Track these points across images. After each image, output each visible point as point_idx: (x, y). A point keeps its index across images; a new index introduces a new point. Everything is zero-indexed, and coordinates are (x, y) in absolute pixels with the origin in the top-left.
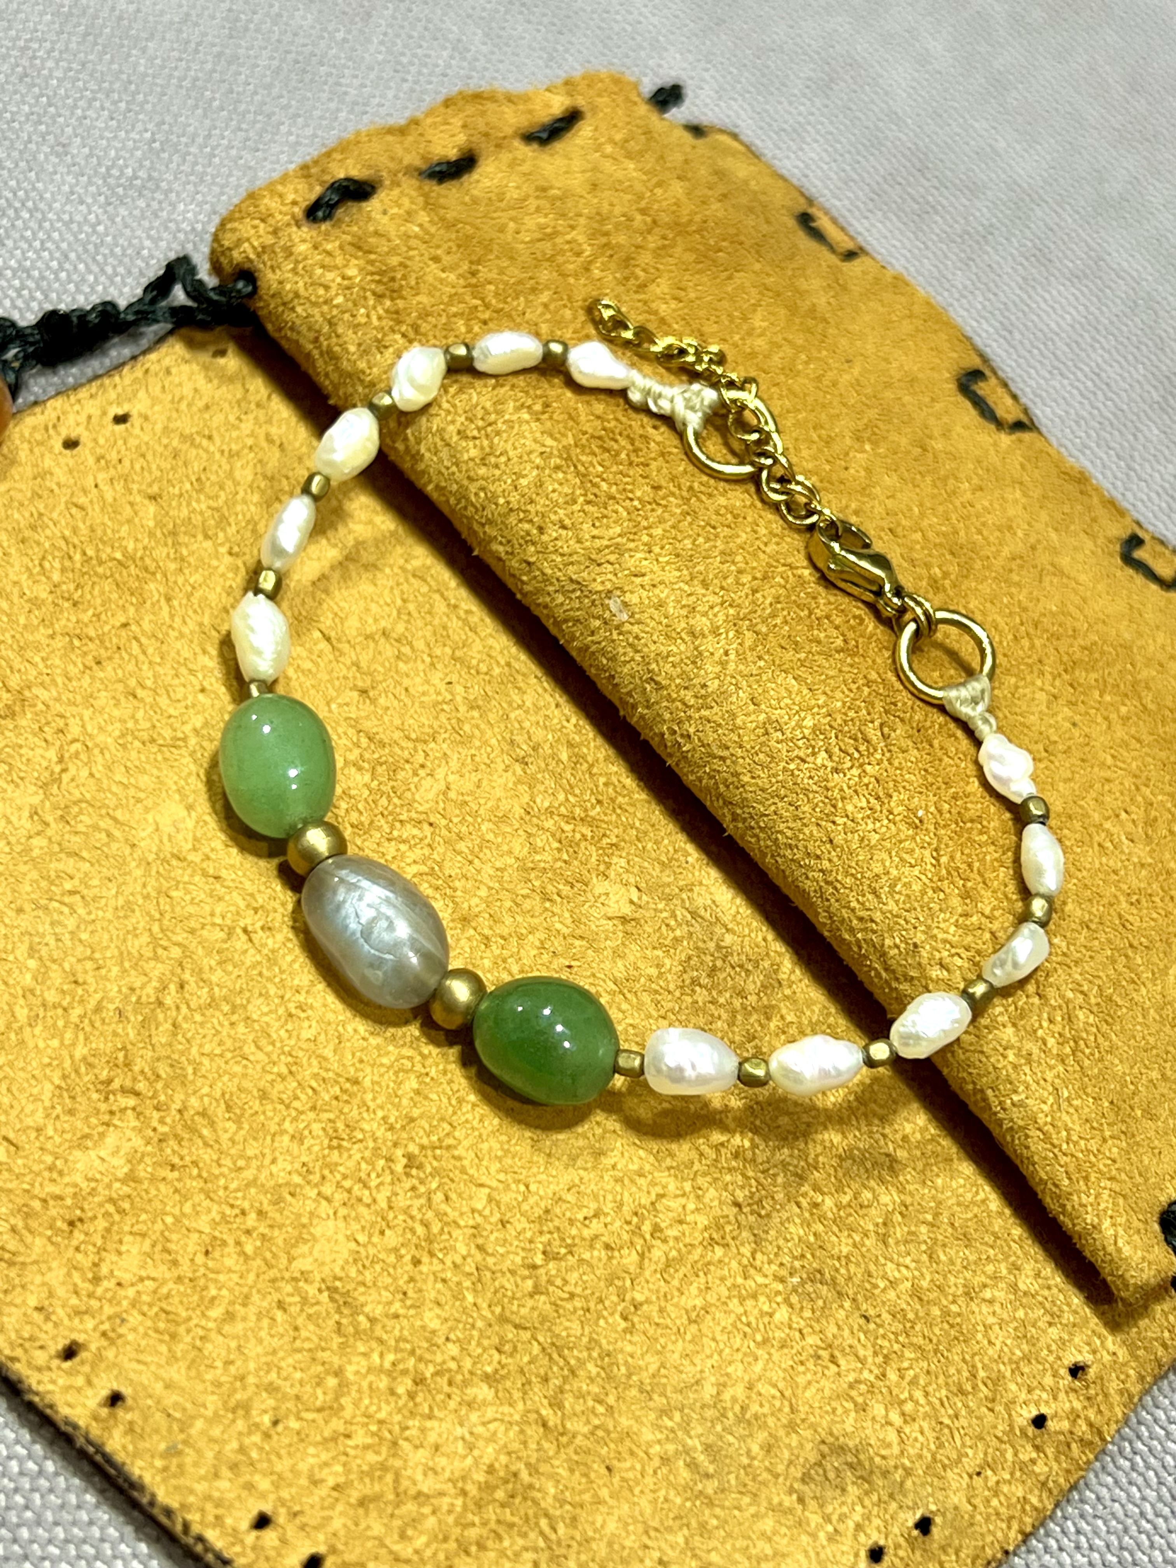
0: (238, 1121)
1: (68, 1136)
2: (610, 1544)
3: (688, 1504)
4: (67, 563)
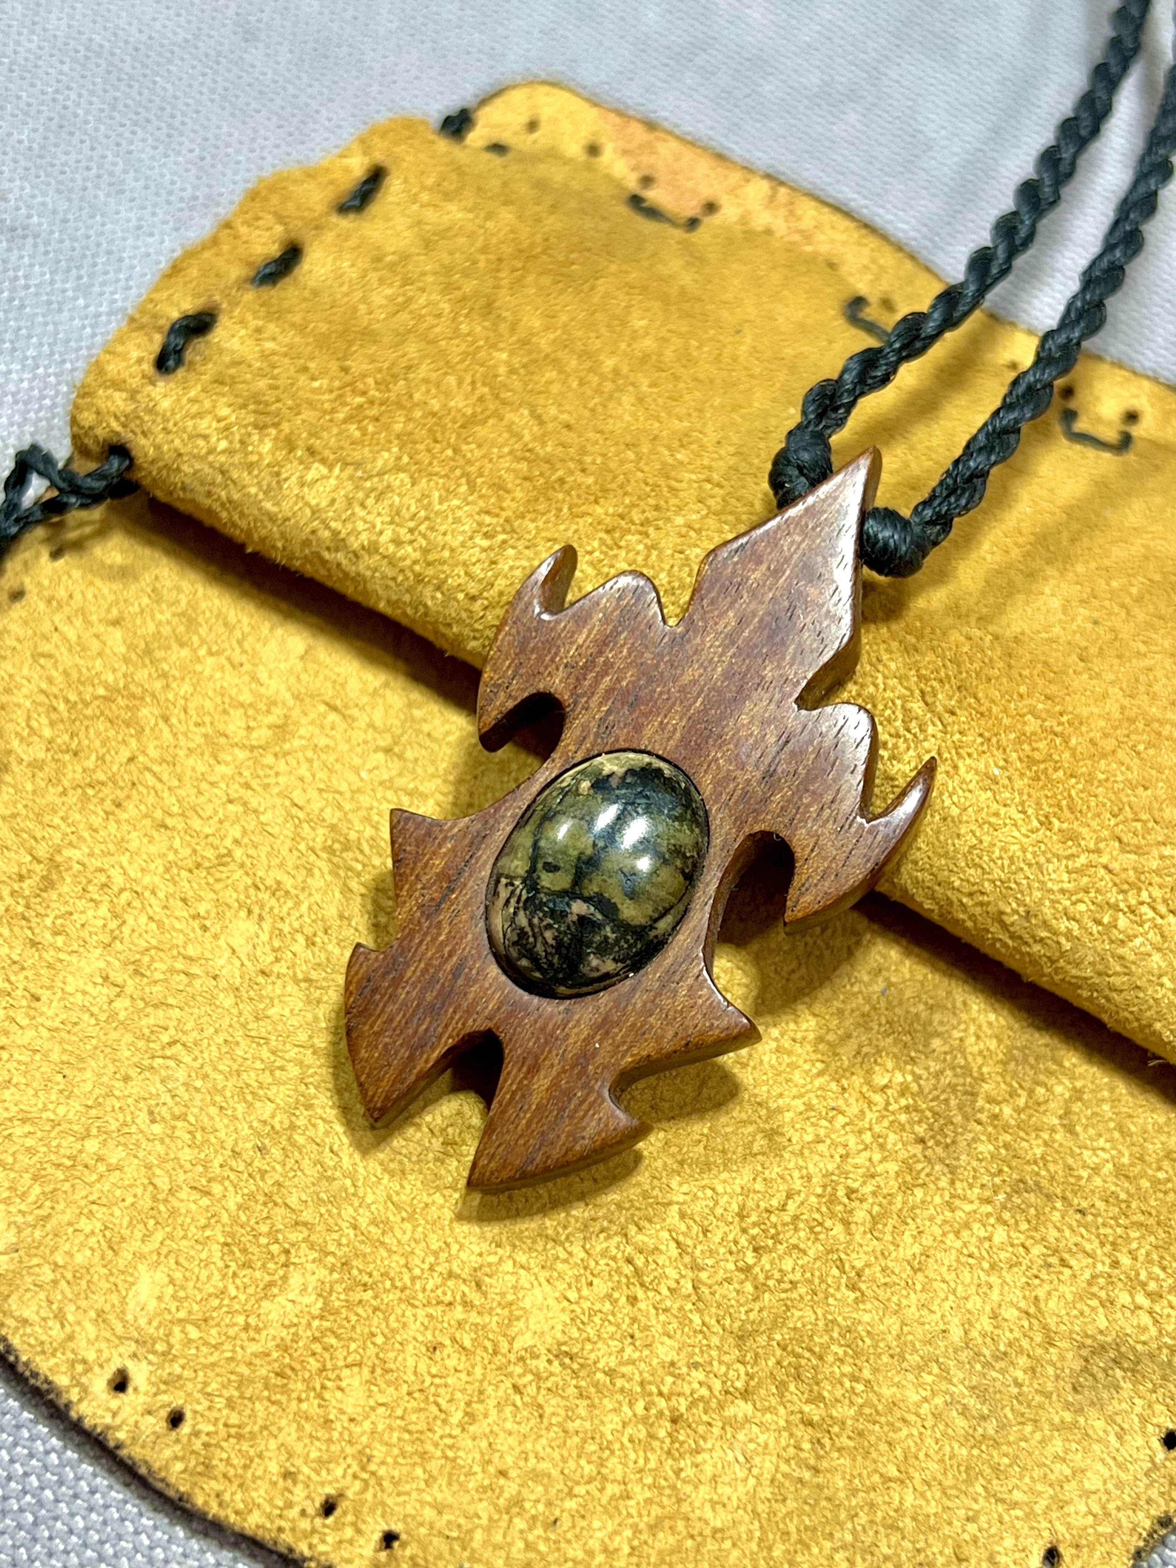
0: (411, 1218)
1: (251, 1290)
2: (914, 1519)
3: (975, 1452)
4: (54, 716)
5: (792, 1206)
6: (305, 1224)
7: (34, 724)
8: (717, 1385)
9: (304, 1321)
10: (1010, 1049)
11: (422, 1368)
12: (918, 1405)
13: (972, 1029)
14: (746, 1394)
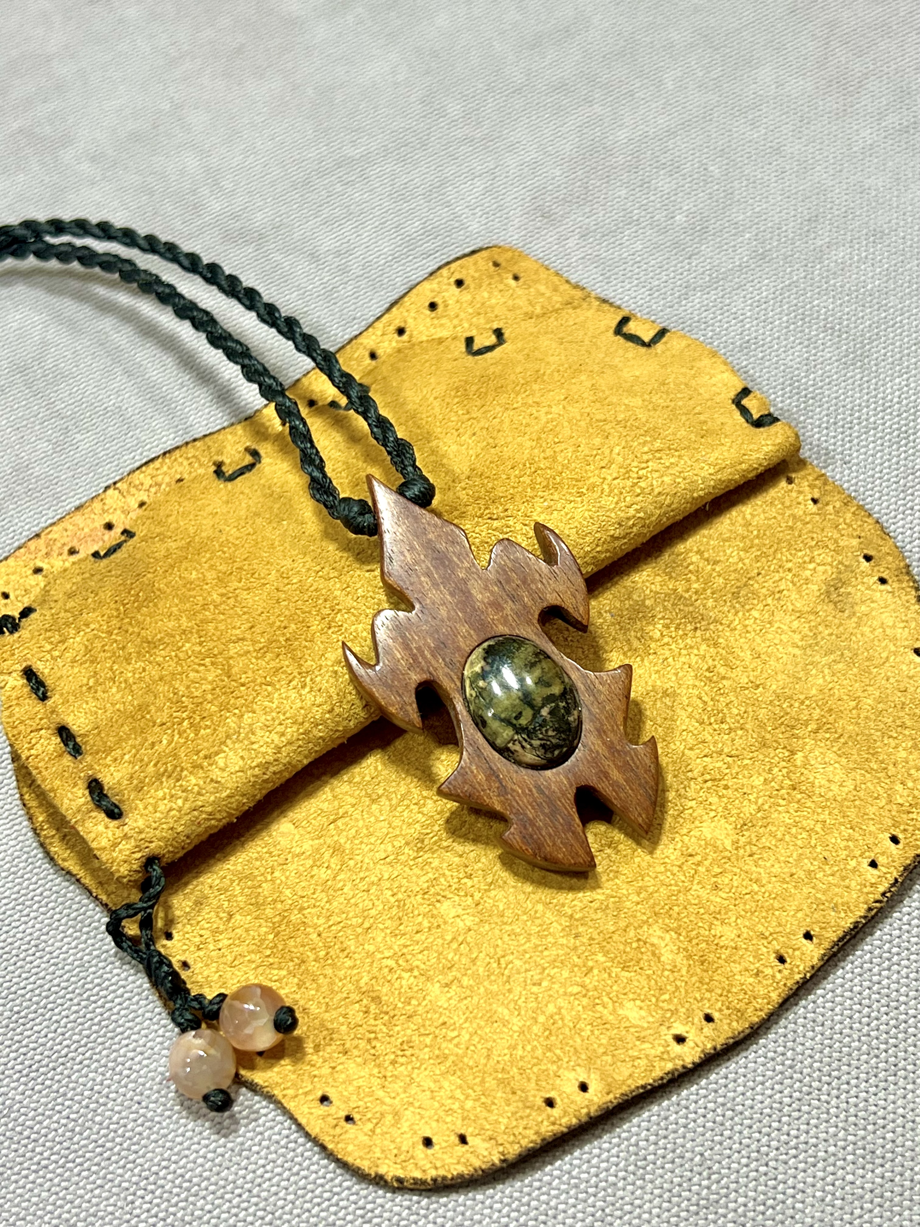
5: (705, 698)
6: (627, 926)
7: (276, 978)
8: (784, 764)
9: (678, 943)
10: (664, 572)
11: (724, 895)
12: (825, 681)
13: (648, 584)
14: (793, 753)
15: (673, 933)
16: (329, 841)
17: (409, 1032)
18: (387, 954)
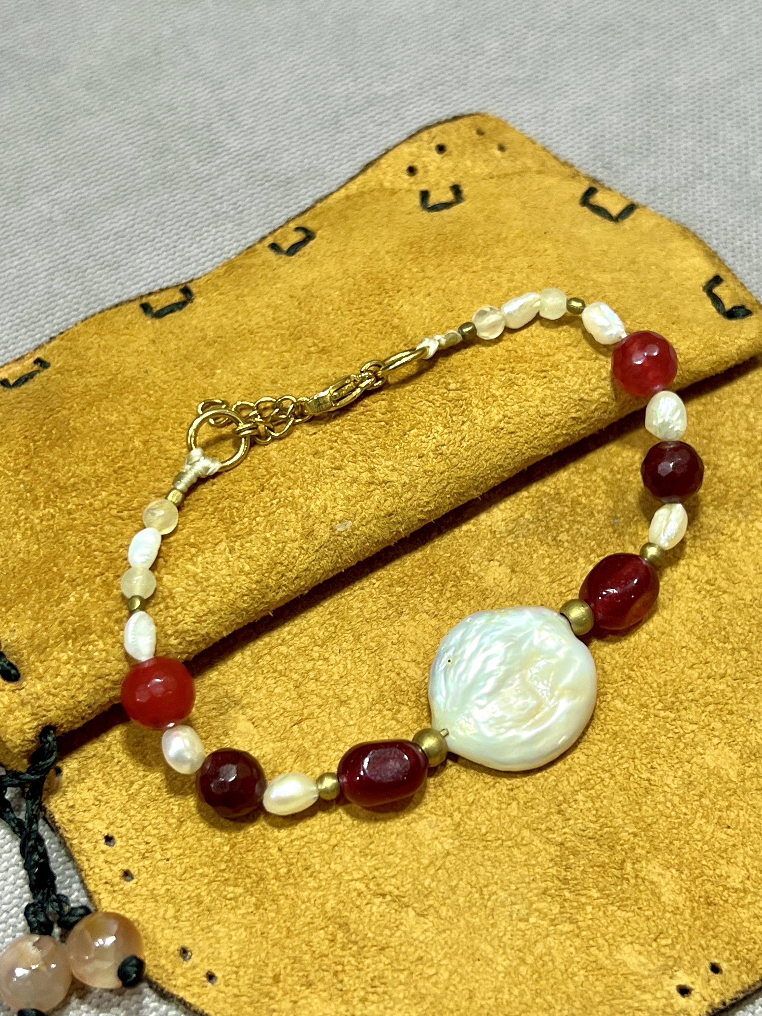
7: (230, 896)
9: (680, 882)
15: (674, 871)
16: (292, 744)
17: (381, 966)
18: (356, 875)
